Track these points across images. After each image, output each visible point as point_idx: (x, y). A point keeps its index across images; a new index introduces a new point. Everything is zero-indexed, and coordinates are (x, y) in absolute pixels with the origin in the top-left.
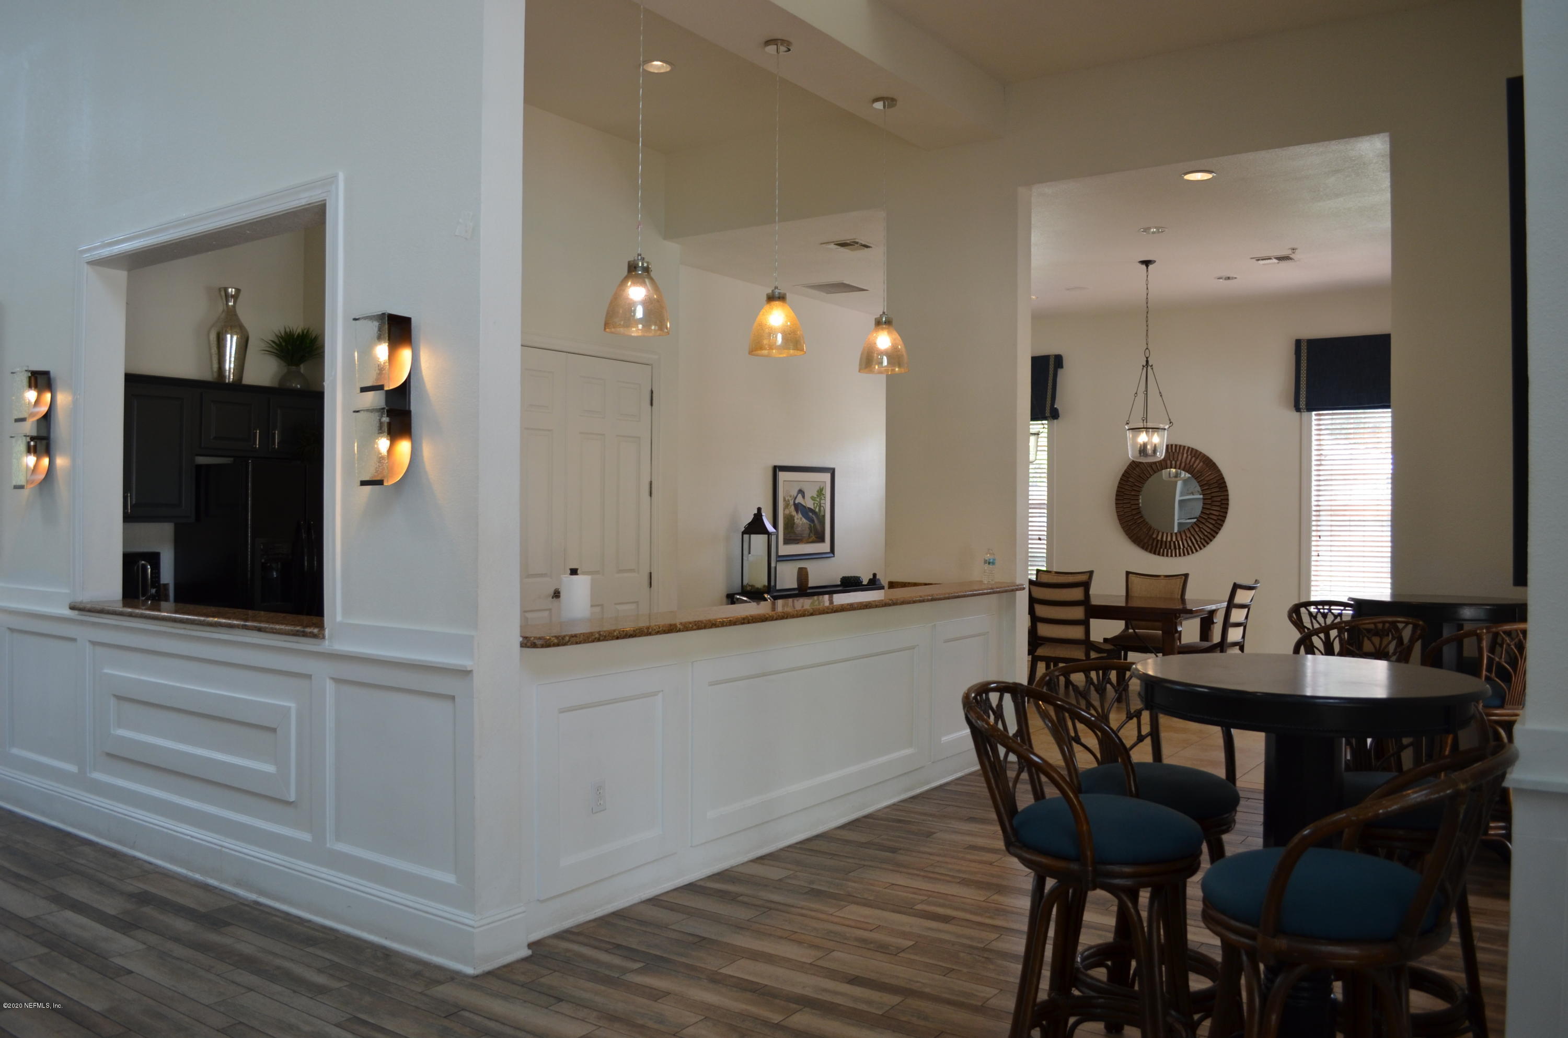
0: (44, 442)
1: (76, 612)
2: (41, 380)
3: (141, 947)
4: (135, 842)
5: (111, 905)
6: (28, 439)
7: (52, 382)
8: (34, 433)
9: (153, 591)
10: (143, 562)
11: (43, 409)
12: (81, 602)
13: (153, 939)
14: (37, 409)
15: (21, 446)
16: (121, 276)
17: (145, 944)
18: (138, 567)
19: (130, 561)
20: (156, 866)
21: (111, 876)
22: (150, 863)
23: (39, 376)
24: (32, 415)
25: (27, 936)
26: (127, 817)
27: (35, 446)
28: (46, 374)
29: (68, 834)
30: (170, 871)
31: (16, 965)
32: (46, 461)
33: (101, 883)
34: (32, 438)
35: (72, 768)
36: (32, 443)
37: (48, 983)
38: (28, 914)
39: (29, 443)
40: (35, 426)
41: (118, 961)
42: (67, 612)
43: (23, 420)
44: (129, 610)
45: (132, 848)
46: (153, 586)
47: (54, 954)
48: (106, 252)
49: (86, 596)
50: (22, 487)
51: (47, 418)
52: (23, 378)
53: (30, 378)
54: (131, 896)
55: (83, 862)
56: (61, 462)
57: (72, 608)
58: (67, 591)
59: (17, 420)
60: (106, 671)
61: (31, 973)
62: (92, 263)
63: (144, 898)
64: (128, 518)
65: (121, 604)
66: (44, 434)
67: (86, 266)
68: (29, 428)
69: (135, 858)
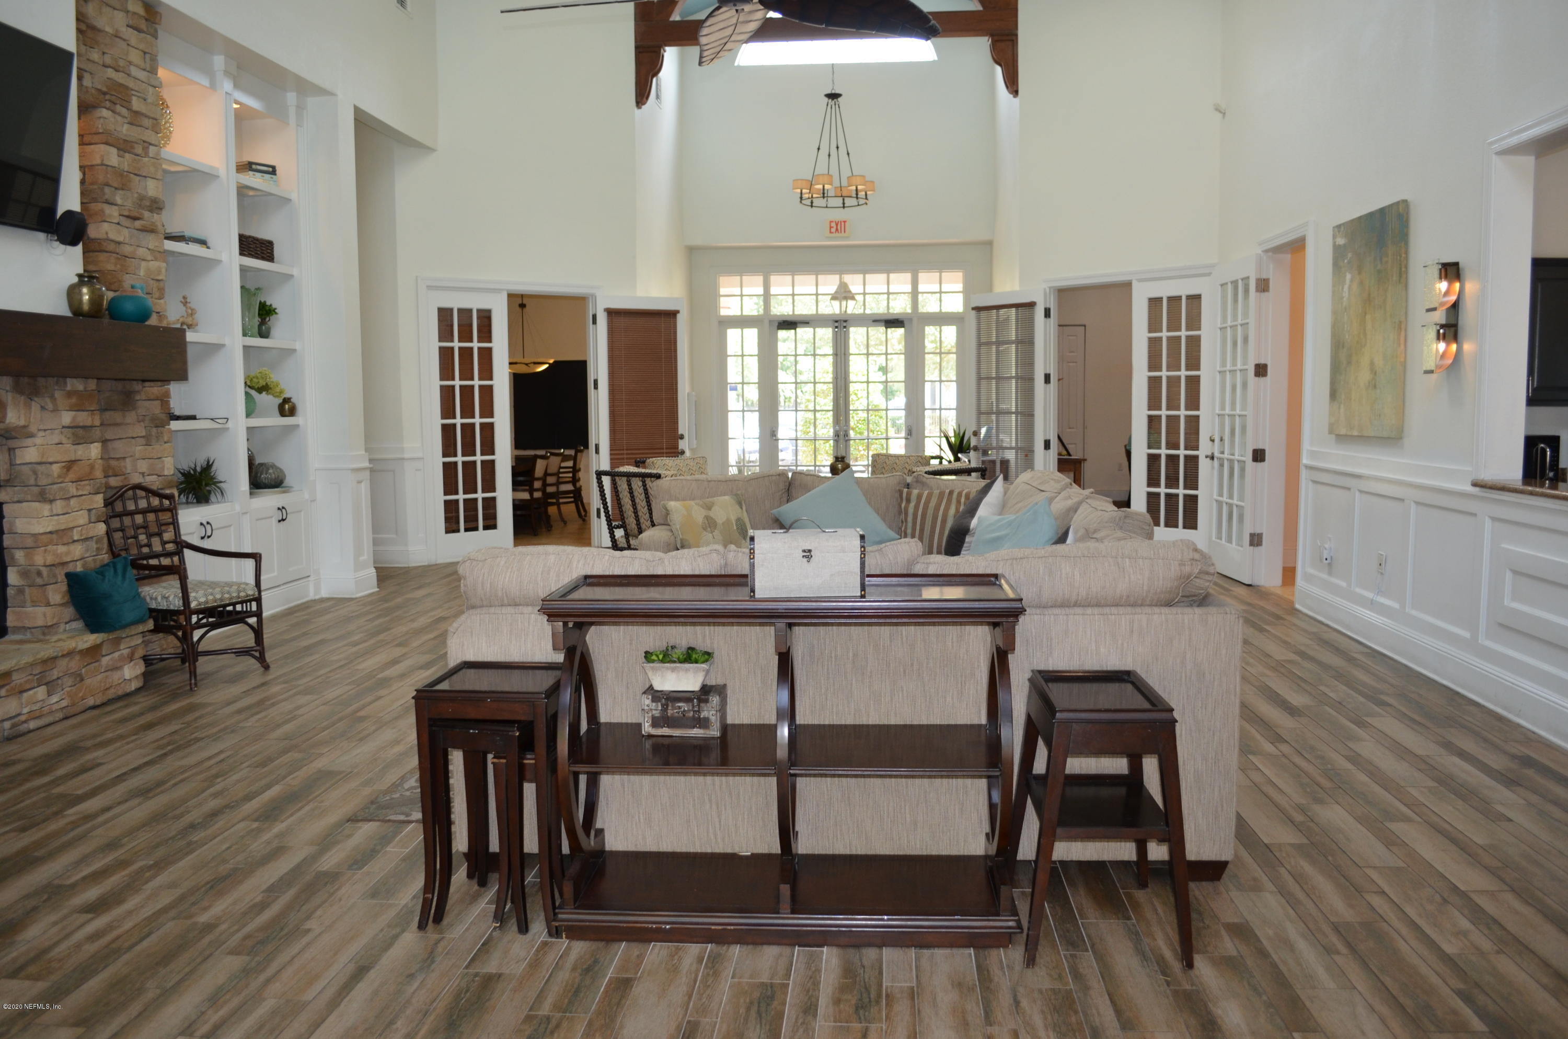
0: (1453, 329)
1: (1477, 489)
2: (1451, 270)
3: (1522, 802)
4: (1520, 711)
5: (1496, 761)
6: (1438, 328)
7: (1461, 272)
8: (1444, 322)
9: (1551, 474)
10: (1542, 445)
11: (1453, 298)
12: (1482, 480)
13: (1534, 798)
14: (1446, 299)
15: (1432, 334)
16: (1528, 161)
17: (1525, 800)
18: (1537, 449)
19: (1531, 442)
20: (1539, 736)
21: (1496, 737)
22: (1534, 733)
23: (1448, 268)
24: (1442, 304)
25: (1419, 770)
26: (1514, 686)
27: (1444, 334)
28: (1456, 265)
29: (1458, 693)
30: (1554, 743)
31: (1409, 789)
32: (1454, 347)
33: (1486, 740)
34: (1442, 326)
35: (1466, 634)
36: (1441, 331)
37: (1437, 811)
38: (1420, 752)
39: (1438, 331)
40: (1444, 313)
41: (1499, 808)
42: (1470, 489)
43: (1434, 309)
44: (1530, 488)
45: (1518, 716)
46: (1551, 469)
47: (1442, 788)
48: (1514, 140)
49: (1489, 475)
50: (1432, 372)
51: (1455, 306)
52: (1435, 271)
53: (1440, 270)
54: (1514, 757)
55: (1470, 719)
56: (1467, 347)
57: (1475, 484)
58: (1470, 469)
59: (1429, 310)
60: (1503, 546)
61: (1422, 800)
62: (1500, 153)
63: (1527, 762)
64: (1531, 401)
65: (1520, 483)
66: (1453, 322)
67: (1494, 157)
68: (1440, 317)
69: (1519, 725)
